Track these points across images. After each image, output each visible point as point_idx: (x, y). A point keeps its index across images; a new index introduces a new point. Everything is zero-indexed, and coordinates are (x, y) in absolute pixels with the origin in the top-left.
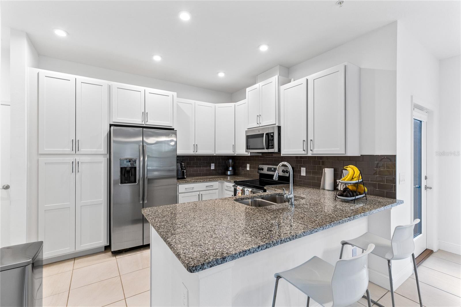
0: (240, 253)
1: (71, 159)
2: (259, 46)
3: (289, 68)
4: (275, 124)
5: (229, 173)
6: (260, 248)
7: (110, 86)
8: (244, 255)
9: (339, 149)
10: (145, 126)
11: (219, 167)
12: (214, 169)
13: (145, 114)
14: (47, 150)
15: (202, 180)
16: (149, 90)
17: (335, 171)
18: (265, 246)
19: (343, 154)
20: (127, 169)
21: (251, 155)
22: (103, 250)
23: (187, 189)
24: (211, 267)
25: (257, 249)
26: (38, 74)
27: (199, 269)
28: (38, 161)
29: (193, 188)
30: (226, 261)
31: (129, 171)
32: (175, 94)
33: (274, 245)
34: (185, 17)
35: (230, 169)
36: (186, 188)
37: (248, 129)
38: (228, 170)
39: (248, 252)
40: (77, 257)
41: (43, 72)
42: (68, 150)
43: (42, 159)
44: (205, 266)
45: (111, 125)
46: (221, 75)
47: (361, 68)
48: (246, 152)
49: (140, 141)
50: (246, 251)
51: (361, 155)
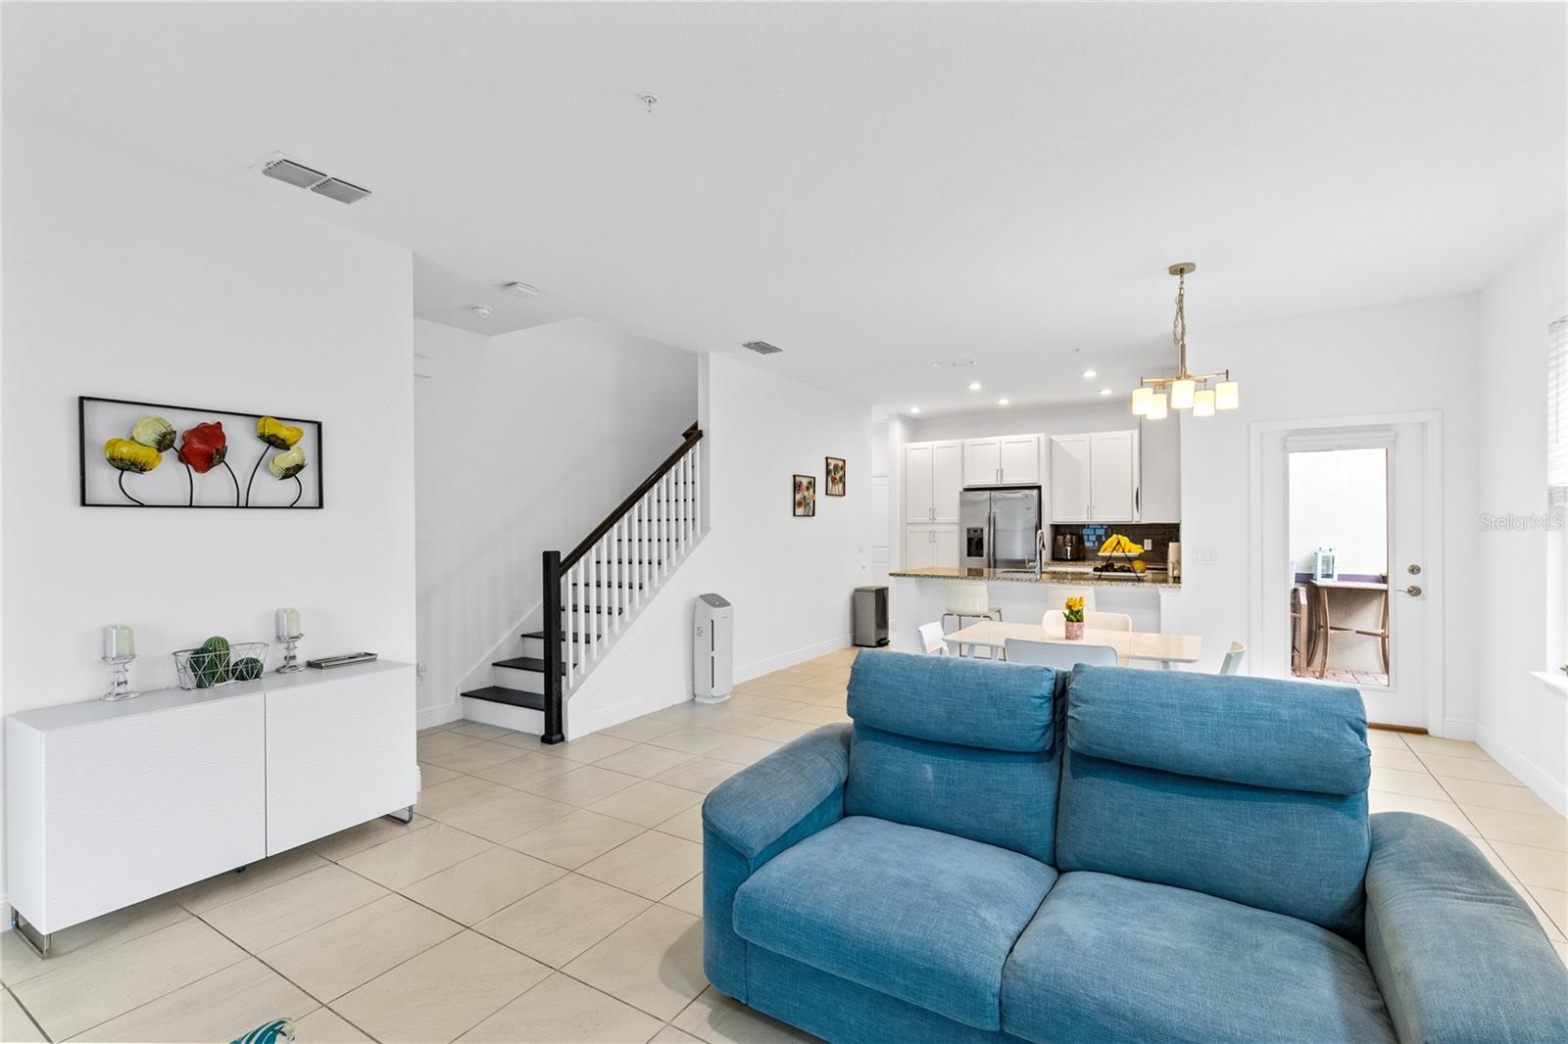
1: (929, 527)
7: (963, 444)
14: (911, 519)
20: (975, 539)
31: (977, 543)
41: (911, 445)
42: (926, 519)
43: (911, 528)
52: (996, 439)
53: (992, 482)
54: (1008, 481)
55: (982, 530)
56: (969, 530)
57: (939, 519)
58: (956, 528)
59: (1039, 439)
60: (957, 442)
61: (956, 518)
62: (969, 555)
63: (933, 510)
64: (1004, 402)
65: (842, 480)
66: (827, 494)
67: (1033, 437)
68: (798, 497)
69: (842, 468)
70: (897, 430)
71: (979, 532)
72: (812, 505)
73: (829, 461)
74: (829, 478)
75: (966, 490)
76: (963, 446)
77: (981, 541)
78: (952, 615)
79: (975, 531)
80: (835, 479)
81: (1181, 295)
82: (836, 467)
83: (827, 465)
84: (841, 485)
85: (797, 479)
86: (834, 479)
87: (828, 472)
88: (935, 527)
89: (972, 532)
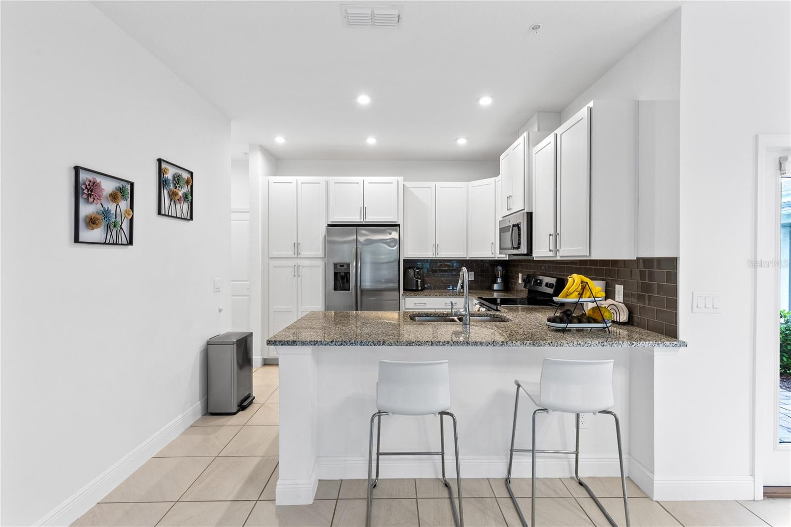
0: (310, 342)
1: (292, 263)
2: (478, 100)
3: (560, 112)
4: (524, 209)
5: (496, 287)
6: (333, 343)
7: (327, 182)
8: (315, 345)
9: (582, 248)
10: (364, 223)
11: (483, 278)
12: (473, 279)
13: (364, 210)
14: (275, 254)
15: (439, 294)
16: (368, 179)
17: (607, 285)
18: (340, 343)
19: (586, 256)
20: (342, 274)
21: (511, 259)
23: (417, 304)
24: (282, 345)
25: (330, 343)
26: (269, 181)
27: (272, 343)
28: (269, 264)
29: (425, 303)
30: (297, 345)
31: (344, 277)
32: (401, 179)
33: (352, 344)
34: (364, 100)
35: (499, 280)
36: (415, 303)
37: (504, 217)
38: (495, 282)
39: (320, 343)
41: (272, 179)
42: (290, 253)
43: (273, 263)
44: (277, 343)
46: (462, 142)
47: (639, 101)
48: (500, 254)
49: (354, 240)
50: (317, 342)
51: (637, 258)
52: (359, 179)
53: (356, 218)
54: (371, 218)
55: (348, 265)
56: (335, 265)
57: (304, 253)
58: (321, 263)
59: (398, 181)
60: (321, 179)
61: (320, 253)
62: (336, 289)
63: (297, 245)
64: (371, 141)
65: (189, 198)
66: (160, 213)
67: (393, 179)
68: (86, 210)
69: (187, 182)
70: (258, 163)
71: (345, 267)
72: (126, 226)
73: (164, 165)
74: (165, 193)
75: (329, 225)
76: (327, 183)
77: (347, 274)
79: (342, 266)
80: (176, 194)
82: (177, 179)
83: (161, 172)
84: (185, 206)
85: (83, 176)
86: (173, 195)
87: (162, 183)
88: (299, 262)
89: (338, 267)
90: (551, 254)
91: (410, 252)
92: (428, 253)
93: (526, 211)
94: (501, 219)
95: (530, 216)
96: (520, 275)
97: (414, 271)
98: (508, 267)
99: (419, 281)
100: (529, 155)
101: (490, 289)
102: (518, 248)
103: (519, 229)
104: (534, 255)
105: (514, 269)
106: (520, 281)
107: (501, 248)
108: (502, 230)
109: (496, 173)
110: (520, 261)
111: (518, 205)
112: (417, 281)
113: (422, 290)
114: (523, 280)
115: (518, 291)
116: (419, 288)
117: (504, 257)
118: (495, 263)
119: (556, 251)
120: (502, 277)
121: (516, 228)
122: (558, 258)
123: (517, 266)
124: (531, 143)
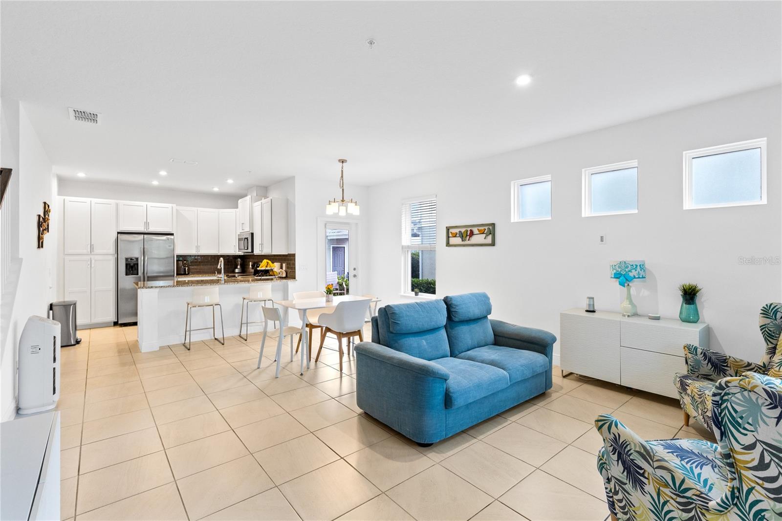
1: (88, 257)
9: (269, 250)
10: (147, 232)
12: (226, 265)
13: (147, 224)
14: (71, 252)
16: (150, 204)
19: (270, 253)
20: (132, 265)
21: (245, 254)
22: (113, 325)
26: (64, 200)
28: (64, 259)
31: (134, 267)
32: (174, 205)
35: (239, 267)
38: (236, 268)
40: (92, 328)
41: (68, 198)
45: (118, 233)
48: (239, 252)
52: (144, 204)
53: (142, 229)
54: (152, 229)
55: (137, 259)
56: (127, 259)
57: (96, 251)
58: (112, 258)
59: (172, 207)
60: (113, 201)
61: (113, 252)
62: (126, 275)
63: (91, 246)
71: (135, 260)
76: (117, 205)
77: (136, 264)
78: (195, 307)
79: (132, 259)
81: (342, 171)
88: (92, 257)
89: (129, 260)
90: (260, 252)
91: (180, 250)
92: (192, 251)
93: (251, 232)
94: (239, 234)
95: (252, 234)
96: (251, 263)
97: (183, 262)
98: (244, 259)
99: (187, 268)
100: (252, 207)
101: (234, 272)
102: (248, 249)
103: (248, 240)
104: (254, 252)
105: (248, 260)
106: (251, 267)
107: (239, 249)
108: (240, 240)
109: (237, 207)
110: (248, 255)
111: (247, 229)
112: (185, 269)
113: (188, 274)
114: (252, 266)
115: (249, 272)
116: (187, 273)
117: (241, 253)
118: (236, 257)
119: (262, 251)
120: (241, 265)
121: (246, 240)
122: (263, 254)
123: (249, 258)
124: (253, 201)
